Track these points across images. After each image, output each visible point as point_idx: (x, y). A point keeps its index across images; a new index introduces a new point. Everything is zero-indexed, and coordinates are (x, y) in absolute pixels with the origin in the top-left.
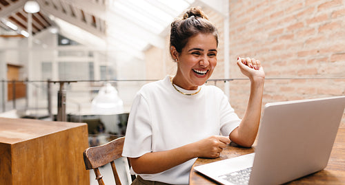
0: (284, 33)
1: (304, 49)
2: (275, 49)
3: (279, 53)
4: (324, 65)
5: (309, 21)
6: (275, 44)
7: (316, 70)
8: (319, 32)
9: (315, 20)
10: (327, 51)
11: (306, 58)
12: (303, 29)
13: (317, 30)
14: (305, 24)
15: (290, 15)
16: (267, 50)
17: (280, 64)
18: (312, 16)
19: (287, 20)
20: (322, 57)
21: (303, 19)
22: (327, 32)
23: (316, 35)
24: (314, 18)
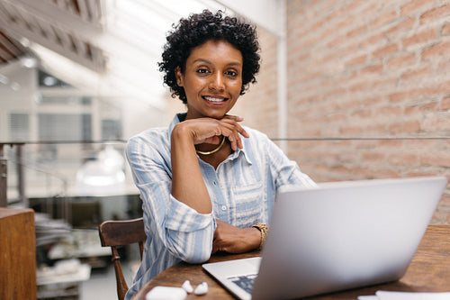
0: (369, 62)
1: (399, 89)
2: (353, 89)
3: (360, 95)
4: (430, 114)
5: (407, 41)
6: (354, 82)
7: (418, 123)
8: (423, 60)
9: (415, 39)
10: (436, 91)
11: (403, 104)
12: (398, 55)
13: (418, 56)
14: (401, 46)
15: (377, 32)
16: (342, 91)
17: (361, 114)
18: (411, 33)
19: (372, 40)
20: (428, 102)
21: (397, 38)
22: (436, 60)
23: (417, 65)
24: (415, 36)
